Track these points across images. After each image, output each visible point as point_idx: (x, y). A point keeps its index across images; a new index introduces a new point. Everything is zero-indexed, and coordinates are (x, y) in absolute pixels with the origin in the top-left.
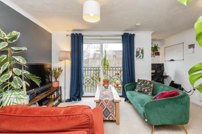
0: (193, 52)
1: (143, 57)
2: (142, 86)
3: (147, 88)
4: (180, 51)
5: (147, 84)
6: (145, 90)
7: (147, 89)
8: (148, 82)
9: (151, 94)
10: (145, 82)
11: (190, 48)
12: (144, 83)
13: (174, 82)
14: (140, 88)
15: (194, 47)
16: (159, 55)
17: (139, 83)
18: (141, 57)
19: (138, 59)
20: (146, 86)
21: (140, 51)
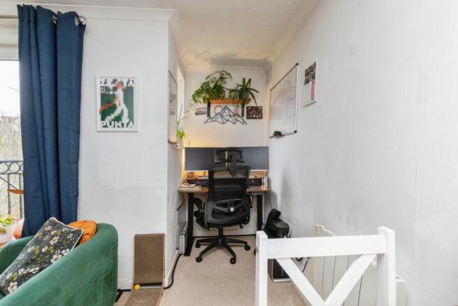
0: (313, 98)
1: (131, 117)
11: (308, 81)
15: (314, 77)
16: (261, 118)
18: (125, 119)
19: (110, 128)
21: (120, 94)
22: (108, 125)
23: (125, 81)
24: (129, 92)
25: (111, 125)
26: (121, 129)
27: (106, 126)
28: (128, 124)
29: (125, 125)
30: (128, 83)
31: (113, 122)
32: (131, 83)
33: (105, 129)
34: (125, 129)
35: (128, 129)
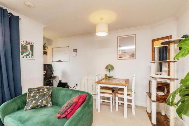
0: (76, 55)
1: (32, 55)
2: (37, 97)
3: (46, 98)
4: (66, 53)
5: (45, 93)
6: (42, 102)
7: (45, 100)
8: (45, 90)
9: (51, 104)
10: (41, 91)
11: (74, 52)
12: (39, 93)
13: (61, 81)
14: (34, 102)
15: (76, 51)
16: (47, 55)
17: (32, 94)
18: (30, 55)
19: (25, 58)
20: (43, 96)
21: (29, 46)
22: (24, 56)
23: (31, 43)
24: (32, 47)
25: (25, 57)
26: (29, 58)
27: (23, 57)
28: (31, 57)
29: (30, 57)
30: (32, 44)
31: (26, 56)
32: (33, 44)
33: (23, 58)
34: (30, 58)
35: (31, 59)
